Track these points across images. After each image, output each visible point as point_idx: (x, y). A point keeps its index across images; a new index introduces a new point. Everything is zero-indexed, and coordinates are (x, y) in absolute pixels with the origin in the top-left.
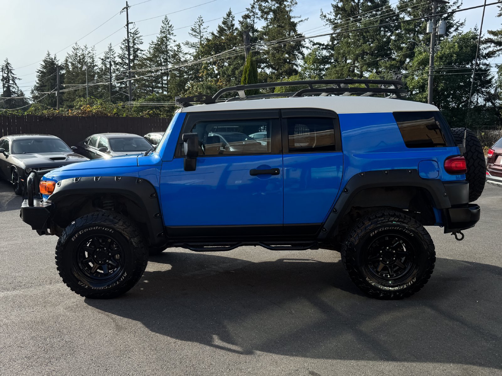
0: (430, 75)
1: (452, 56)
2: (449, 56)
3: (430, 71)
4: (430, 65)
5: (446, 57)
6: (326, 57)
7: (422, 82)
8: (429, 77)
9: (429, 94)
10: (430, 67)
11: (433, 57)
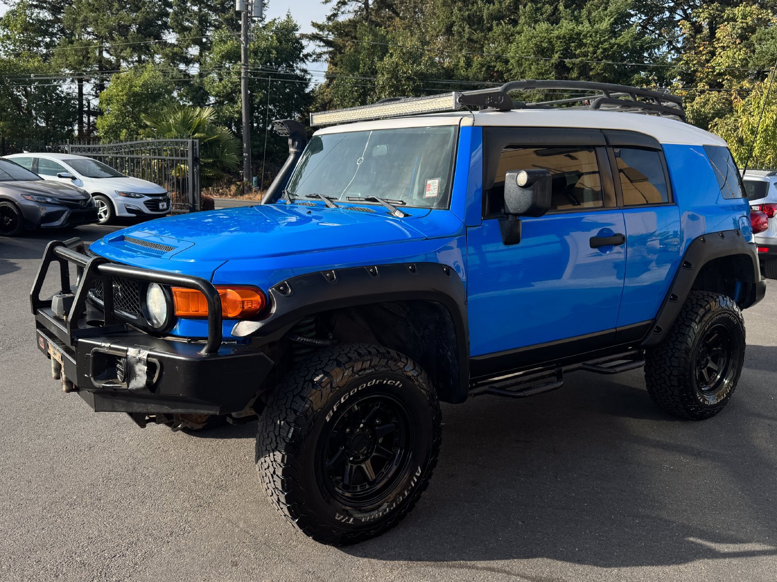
0: (243, 77)
1: (270, 52)
2: (265, 51)
3: (243, 71)
4: (242, 62)
5: (261, 53)
6: (42, 22)
7: (230, 88)
8: (243, 81)
9: (243, 107)
10: (243, 65)
11: (246, 50)
